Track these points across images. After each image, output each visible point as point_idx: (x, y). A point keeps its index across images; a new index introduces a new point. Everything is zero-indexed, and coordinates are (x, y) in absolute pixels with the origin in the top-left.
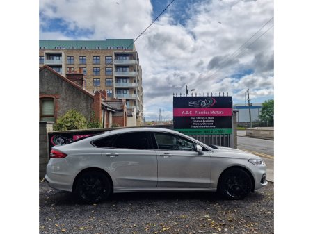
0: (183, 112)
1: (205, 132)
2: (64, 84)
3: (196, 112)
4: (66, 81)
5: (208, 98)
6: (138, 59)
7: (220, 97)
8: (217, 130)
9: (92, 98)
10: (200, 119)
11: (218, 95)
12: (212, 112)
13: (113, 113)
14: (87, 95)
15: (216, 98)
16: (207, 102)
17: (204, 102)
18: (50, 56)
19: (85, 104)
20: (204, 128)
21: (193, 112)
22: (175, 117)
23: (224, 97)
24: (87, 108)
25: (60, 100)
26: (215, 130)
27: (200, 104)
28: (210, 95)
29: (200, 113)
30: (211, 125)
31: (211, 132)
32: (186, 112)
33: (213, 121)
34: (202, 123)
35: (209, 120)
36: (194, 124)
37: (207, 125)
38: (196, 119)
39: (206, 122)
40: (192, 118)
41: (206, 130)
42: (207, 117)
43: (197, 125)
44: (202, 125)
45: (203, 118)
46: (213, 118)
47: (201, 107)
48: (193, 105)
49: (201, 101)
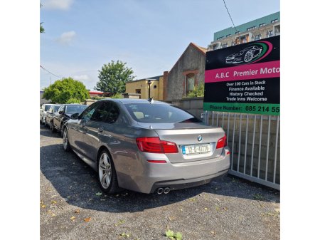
3: (235, 73)
5: (258, 44)
8: (271, 106)
10: (241, 86)
12: (264, 71)
16: (255, 54)
17: (250, 52)
20: (246, 102)
21: (231, 74)
26: (266, 105)
29: (241, 74)
30: (260, 97)
31: (257, 109)
32: (221, 75)
33: (263, 88)
34: (243, 92)
35: (257, 86)
36: (231, 94)
37: (252, 97)
38: (234, 87)
39: (250, 91)
40: (228, 84)
41: (249, 105)
42: (254, 80)
43: (236, 97)
44: (244, 96)
45: (245, 84)
46: (264, 82)
47: (245, 62)
48: (233, 60)
49: (246, 52)
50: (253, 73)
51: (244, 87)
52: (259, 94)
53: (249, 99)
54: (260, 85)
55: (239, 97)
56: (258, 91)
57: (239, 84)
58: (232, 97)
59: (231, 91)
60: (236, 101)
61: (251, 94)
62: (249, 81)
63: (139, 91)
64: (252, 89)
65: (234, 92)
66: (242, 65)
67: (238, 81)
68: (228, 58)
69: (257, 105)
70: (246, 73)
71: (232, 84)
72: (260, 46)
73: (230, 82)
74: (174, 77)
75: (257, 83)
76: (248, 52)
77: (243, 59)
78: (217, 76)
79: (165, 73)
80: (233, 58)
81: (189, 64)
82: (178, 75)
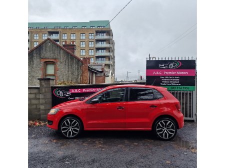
0: (154, 73)
1: (172, 88)
2: (62, 51)
3: (165, 73)
4: (63, 49)
5: (175, 61)
6: (112, 35)
7: (185, 61)
8: (182, 87)
9: (82, 62)
10: (168, 79)
11: (184, 59)
12: (179, 73)
13: (96, 73)
14: (79, 60)
15: (182, 61)
16: (174, 65)
18: (51, 33)
19: (76, 67)
20: (171, 85)
21: (163, 73)
22: (147, 77)
23: (189, 61)
24: (78, 70)
25: (59, 63)
26: (180, 87)
27: (168, 66)
28: (177, 59)
29: (168, 73)
30: (177, 83)
32: (156, 73)
33: (179, 80)
34: (170, 81)
35: (176, 79)
37: (174, 83)
38: (164, 78)
39: (173, 81)
40: (161, 77)
41: (173, 87)
42: (174, 76)
43: (166, 83)
44: (170, 83)
45: (170, 78)
46: (179, 77)
48: (163, 67)
50: (174, 73)
55: (168, 83)
56: (176, 81)
57: (167, 77)
58: (164, 83)
59: (163, 80)
62: (172, 76)
65: (165, 81)
66: (168, 69)
68: (160, 65)
69: (176, 87)
70: (171, 73)
73: (162, 76)
75: (176, 77)
76: (171, 64)
81: (48, 54)
82: (35, 61)
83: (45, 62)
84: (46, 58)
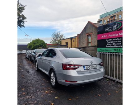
2: (94, 28)
3: (109, 35)
5: (118, 22)
10: (112, 41)
16: (117, 26)
17: (115, 26)
20: (114, 47)
21: (107, 36)
25: (92, 35)
27: (112, 28)
29: (111, 36)
30: (120, 45)
31: (119, 50)
33: (121, 41)
34: (113, 43)
35: (118, 40)
36: (108, 44)
37: (116, 45)
38: (109, 41)
39: (115, 43)
41: (115, 49)
43: (110, 45)
44: (113, 45)
45: (113, 40)
46: (121, 39)
47: (113, 31)
48: (108, 30)
49: (113, 26)
50: (116, 35)
51: (113, 41)
52: (119, 44)
53: (115, 46)
54: (119, 40)
55: (111, 45)
56: (119, 43)
57: (111, 40)
58: (108, 45)
59: (108, 43)
60: (110, 47)
61: (116, 44)
62: (115, 38)
63: (67, 43)
64: (116, 42)
65: (109, 43)
66: (112, 32)
67: (111, 39)
68: (106, 29)
69: (118, 49)
70: (114, 35)
71: (108, 40)
72: (119, 24)
73: (107, 39)
74: (82, 36)
75: (118, 39)
76: (114, 26)
77: (112, 29)
78: (102, 37)
79: (78, 35)
80: (108, 29)
82: (84, 36)
83: (88, 35)
84: (87, 33)
